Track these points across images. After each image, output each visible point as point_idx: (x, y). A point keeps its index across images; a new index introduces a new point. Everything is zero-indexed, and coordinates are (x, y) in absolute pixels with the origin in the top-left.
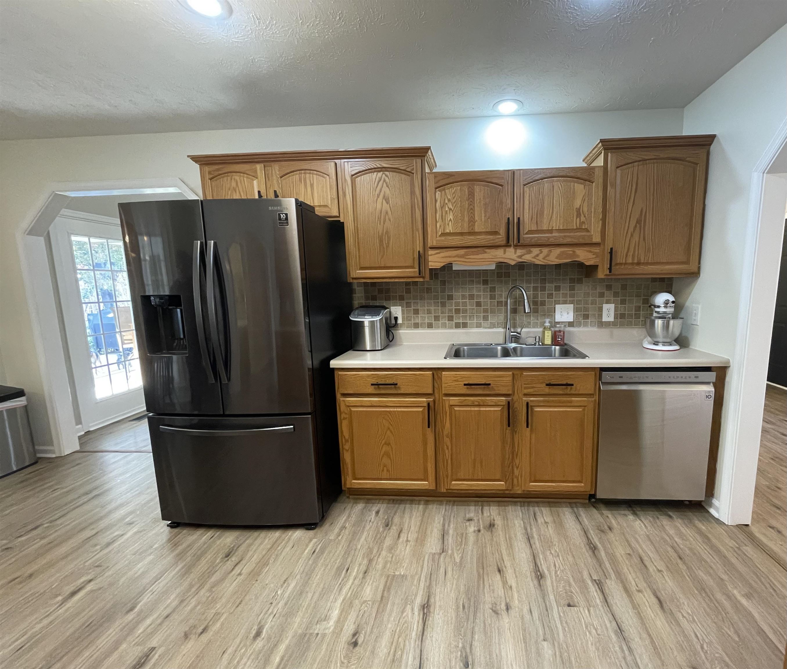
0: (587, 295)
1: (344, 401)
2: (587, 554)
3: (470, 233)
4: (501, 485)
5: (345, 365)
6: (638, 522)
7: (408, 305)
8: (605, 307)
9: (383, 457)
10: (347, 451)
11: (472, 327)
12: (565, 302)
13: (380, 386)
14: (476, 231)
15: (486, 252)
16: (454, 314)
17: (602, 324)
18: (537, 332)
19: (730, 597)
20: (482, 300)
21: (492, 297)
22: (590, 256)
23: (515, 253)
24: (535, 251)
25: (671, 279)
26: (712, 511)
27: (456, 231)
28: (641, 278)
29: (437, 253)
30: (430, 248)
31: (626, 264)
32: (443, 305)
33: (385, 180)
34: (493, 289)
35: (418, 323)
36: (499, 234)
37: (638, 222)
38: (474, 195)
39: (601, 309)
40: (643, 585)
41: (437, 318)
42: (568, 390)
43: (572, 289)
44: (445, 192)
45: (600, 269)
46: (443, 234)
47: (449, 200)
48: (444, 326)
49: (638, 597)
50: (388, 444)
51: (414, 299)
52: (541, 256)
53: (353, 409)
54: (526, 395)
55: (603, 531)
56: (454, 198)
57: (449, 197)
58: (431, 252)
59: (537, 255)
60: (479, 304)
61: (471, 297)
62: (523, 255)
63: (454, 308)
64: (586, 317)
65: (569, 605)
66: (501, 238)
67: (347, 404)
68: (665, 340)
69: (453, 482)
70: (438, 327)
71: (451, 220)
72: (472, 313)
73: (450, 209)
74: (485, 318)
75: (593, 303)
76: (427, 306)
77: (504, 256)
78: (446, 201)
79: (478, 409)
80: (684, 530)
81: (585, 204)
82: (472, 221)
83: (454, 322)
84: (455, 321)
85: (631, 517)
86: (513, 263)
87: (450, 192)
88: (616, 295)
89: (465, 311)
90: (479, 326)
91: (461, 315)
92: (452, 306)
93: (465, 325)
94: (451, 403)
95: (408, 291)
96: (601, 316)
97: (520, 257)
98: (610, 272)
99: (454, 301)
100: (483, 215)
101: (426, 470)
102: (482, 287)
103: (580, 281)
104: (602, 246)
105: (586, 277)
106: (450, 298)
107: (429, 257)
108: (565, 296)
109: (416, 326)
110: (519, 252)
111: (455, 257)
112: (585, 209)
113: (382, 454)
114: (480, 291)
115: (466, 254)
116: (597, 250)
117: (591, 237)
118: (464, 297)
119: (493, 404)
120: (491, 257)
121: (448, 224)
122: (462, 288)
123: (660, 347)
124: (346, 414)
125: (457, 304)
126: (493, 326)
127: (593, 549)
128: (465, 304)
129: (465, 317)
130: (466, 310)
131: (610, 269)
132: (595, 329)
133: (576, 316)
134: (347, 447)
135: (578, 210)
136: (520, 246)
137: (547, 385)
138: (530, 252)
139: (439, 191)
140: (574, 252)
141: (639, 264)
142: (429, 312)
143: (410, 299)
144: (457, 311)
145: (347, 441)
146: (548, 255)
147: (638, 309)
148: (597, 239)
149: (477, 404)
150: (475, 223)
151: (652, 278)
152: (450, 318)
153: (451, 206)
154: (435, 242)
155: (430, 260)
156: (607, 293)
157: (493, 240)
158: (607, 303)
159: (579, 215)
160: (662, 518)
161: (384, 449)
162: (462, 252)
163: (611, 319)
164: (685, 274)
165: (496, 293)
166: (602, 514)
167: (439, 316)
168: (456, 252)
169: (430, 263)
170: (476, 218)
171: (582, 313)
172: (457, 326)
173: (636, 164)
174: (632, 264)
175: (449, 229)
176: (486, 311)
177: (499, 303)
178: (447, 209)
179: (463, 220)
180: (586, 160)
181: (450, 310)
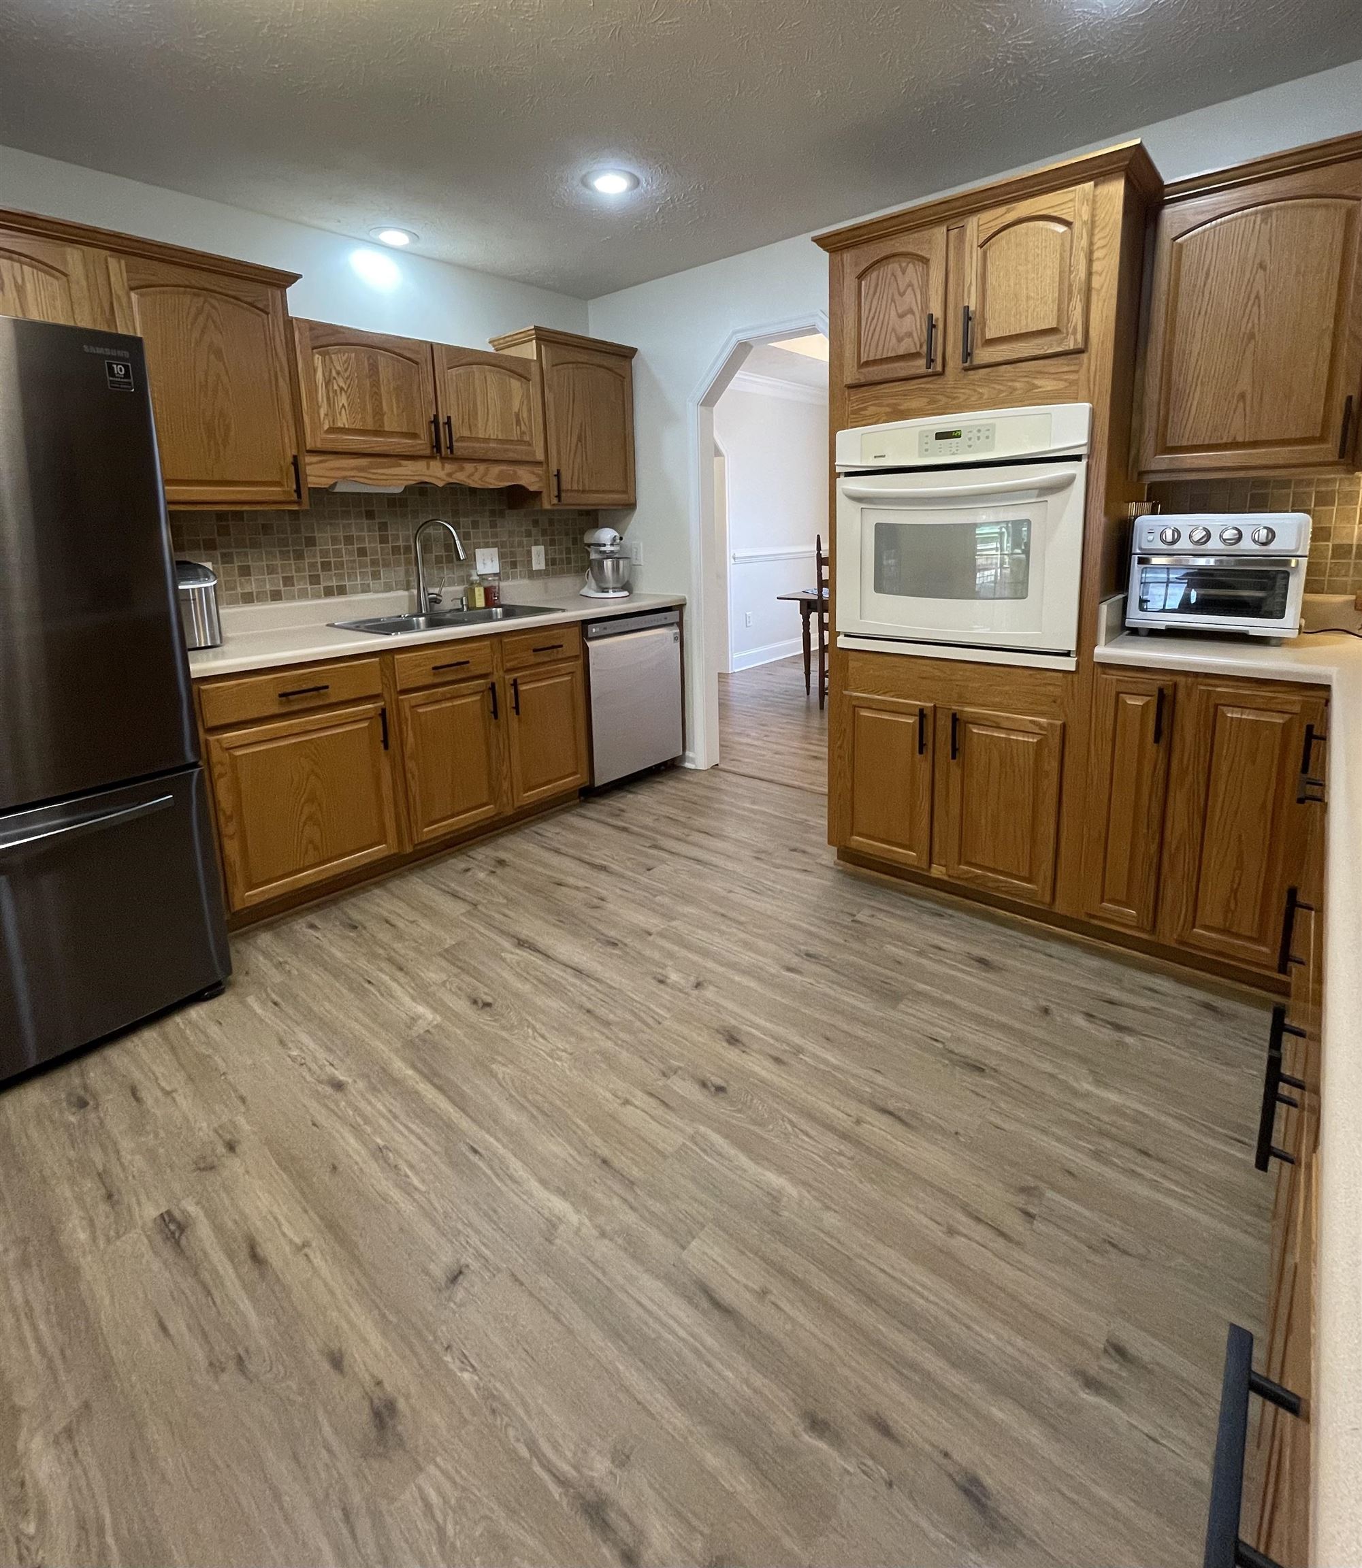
0: (511, 534)
1: (218, 740)
2: (625, 835)
3: (377, 433)
4: (489, 810)
5: (213, 669)
6: (639, 797)
7: (227, 558)
8: (534, 549)
9: (305, 824)
10: (231, 837)
11: (355, 592)
12: (487, 546)
13: (291, 697)
14: (386, 429)
15: (400, 465)
16: (320, 572)
17: (533, 575)
18: (456, 592)
19: (744, 809)
20: (367, 545)
21: (384, 540)
22: (534, 479)
23: (443, 469)
24: (469, 467)
25: (596, 511)
26: (688, 765)
27: (353, 426)
28: (568, 510)
29: (321, 462)
30: (308, 451)
31: (572, 491)
32: (299, 556)
33: (209, 316)
34: (383, 527)
35: (251, 593)
36: (420, 438)
37: (579, 439)
38: (378, 369)
39: (529, 553)
40: (686, 831)
41: (288, 581)
42: (555, 654)
43: (493, 525)
44: (331, 358)
45: (544, 495)
46: (332, 430)
47: (338, 373)
48: (303, 595)
49: (690, 838)
50: (312, 799)
51: (237, 547)
52: (477, 477)
53: (239, 753)
54: (508, 671)
55: (619, 815)
56: (346, 370)
57: (338, 368)
58: (309, 459)
59: (472, 475)
60: (362, 552)
61: (349, 540)
62: (454, 473)
63: (319, 560)
64: (514, 565)
65: (649, 870)
66: (422, 444)
67: (225, 746)
68: (615, 586)
69: (426, 830)
70: (293, 598)
71: (343, 406)
72: (352, 568)
73: (342, 389)
74: (376, 576)
75: (520, 544)
76: (267, 559)
77: (427, 473)
78: (334, 374)
79: (450, 704)
80: (680, 786)
81: (525, 409)
82: (378, 413)
83: (322, 586)
84: (323, 584)
85: (630, 796)
86: (440, 484)
87: (339, 360)
88: (544, 533)
89: (340, 565)
90: (365, 589)
91: (333, 572)
92: (314, 556)
93: (342, 591)
94: (413, 703)
95: (223, 531)
96: (530, 562)
97: (449, 475)
98: (559, 501)
99: (318, 548)
100: (395, 405)
101: (382, 825)
102: (365, 522)
103: (502, 514)
104: (545, 466)
105: (510, 508)
106: (311, 542)
107: (308, 468)
108: (485, 535)
109: (248, 598)
110: (449, 467)
111: (352, 469)
112: (525, 415)
113: (303, 819)
114: (362, 530)
115: (371, 466)
116: (539, 470)
117: (534, 453)
118: (335, 540)
119: (470, 692)
120: (410, 473)
121: (340, 413)
122: (331, 524)
123: (611, 594)
124: (222, 764)
125: (325, 553)
126: (388, 588)
127: (624, 829)
128: (337, 553)
129: (340, 577)
130: (342, 564)
131: (559, 497)
132: (526, 582)
133: (502, 566)
134: (230, 829)
135: (517, 415)
136: (451, 459)
137: (535, 650)
138: (462, 469)
139: (319, 353)
140: (515, 473)
141: (584, 491)
142: (272, 570)
143: (229, 546)
144: (326, 566)
145: (229, 818)
146: (485, 474)
147: (568, 551)
148: (540, 456)
149: (449, 696)
150: (383, 415)
151: (579, 511)
152: (315, 580)
153: (342, 384)
154: (318, 440)
155: (308, 472)
156: (534, 531)
157: (413, 446)
158: (536, 544)
159: (518, 422)
160: (655, 785)
161: (306, 810)
162: (363, 462)
163: (542, 566)
164: (623, 505)
165: (390, 533)
166: (604, 805)
167: (292, 577)
168: (352, 461)
169: (310, 479)
170: (385, 408)
171: (509, 560)
172: (329, 592)
173: (570, 366)
174: (578, 491)
175: (343, 421)
176: (374, 563)
177: (396, 550)
178: (336, 387)
179: (364, 410)
180: (496, 343)
181: (313, 566)
